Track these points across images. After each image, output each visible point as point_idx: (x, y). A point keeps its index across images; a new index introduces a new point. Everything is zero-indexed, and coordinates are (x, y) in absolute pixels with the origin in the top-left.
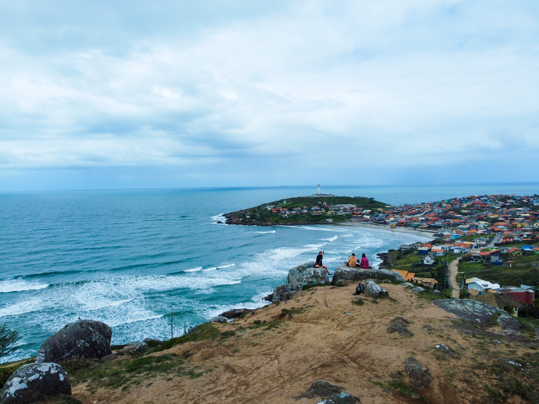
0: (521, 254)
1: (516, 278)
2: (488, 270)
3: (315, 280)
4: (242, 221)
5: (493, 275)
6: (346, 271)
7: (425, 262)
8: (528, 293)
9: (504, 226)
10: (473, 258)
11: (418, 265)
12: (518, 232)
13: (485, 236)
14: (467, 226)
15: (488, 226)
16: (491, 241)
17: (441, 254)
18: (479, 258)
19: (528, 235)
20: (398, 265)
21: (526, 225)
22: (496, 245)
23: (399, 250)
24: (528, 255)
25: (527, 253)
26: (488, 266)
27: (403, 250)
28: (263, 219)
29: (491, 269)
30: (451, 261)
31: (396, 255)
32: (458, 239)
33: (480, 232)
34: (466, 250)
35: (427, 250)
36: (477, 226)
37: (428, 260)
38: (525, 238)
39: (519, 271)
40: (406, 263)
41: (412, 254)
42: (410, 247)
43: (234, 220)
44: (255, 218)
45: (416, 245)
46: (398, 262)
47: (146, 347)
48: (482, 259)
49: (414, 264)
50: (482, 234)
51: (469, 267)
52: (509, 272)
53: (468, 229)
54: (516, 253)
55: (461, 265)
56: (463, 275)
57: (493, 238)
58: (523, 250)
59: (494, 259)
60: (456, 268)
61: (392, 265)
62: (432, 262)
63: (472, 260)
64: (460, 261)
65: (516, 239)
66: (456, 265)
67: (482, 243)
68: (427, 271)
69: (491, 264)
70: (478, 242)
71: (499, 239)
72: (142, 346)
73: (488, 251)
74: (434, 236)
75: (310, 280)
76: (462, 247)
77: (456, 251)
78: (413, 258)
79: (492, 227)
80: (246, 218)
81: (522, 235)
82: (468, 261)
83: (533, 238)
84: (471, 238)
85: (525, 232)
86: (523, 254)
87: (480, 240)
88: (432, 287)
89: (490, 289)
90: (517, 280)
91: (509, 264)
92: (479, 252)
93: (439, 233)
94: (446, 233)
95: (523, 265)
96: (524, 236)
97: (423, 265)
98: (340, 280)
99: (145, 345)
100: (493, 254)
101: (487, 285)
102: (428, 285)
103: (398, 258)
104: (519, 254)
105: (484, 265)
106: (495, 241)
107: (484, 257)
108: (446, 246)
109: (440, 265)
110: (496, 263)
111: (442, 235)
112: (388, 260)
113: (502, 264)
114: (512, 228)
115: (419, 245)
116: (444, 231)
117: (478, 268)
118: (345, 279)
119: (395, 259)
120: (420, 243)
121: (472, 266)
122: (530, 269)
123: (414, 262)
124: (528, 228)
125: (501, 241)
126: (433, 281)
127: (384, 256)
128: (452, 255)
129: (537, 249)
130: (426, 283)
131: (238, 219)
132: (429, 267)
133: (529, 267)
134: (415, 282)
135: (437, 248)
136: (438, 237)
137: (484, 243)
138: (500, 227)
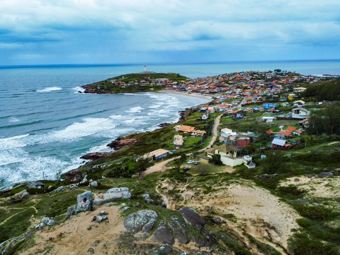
0: (253, 112)
1: (247, 127)
2: (234, 122)
3: (82, 209)
4: (95, 91)
5: (236, 125)
7: (203, 118)
8: (246, 140)
9: (249, 92)
10: (228, 114)
11: (199, 120)
12: (255, 97)
13: (238, 99)
14: (230, 92)
15: (241, 92)
16: (240, 102)
17: (213, 112)
18: (232, 114)
19: (260, 99)
20: (189, 119)
21: (260, 91)
22: (242, 105)
23: (191, 109)
24: (256, 112)
25: (256, 111)
26: (235, 120)
27: (193, 109)
28: (109, 90)
29: (236, 122)
30: (217, 116)
31: (189, 113)
32: (223, 101)
33: (236, 97)
34: (226, 109)
35: (205, 109)
36: (235, 93)
37: (205, 117)
38: (258, 100)
39: (249, 123)
40: (193, 118)
41: (197, 112)
42: (197, 107)
43: (89, 90)
44: (104, 89)
45: (200, 106)
46: (189, 117)
47: (28, 195)
48: (233, 115)
49: (197, 119)
50: (236, 98)
51: (225, 120)
52: (243, 123)
53: (231, 94)
54: (250, 111)
55: (222, 119)
56: (222, 125)
57: (242, 100)
58: (254, 109)
59: (238, 116)
60: (219, 121)
61: (186, 119)
63: (228, 115)
64: (222, 116)
65: (253, 101)
66: (220, 119)
67: (235, 104)
68: (203, 123)
69: (236, 118)
70: (234, 104)
71: (244, 102)
72: (25, 195)
73: (237, 109)
74: (213, 98)
75: (80, 209)
76: (224, 107)
77: (221, 110)
78: (197, 114)
79: (243, 93)
80: (97, 89)
81: (257, 99)
82: (226, 116)
83: (261, 101)
84: (231, 101)
85: (258, 96)
86: (254, 111)
87: (235, 102)
88: (203, 135)
89: (231, 136)
90: (247, 128)
91: (245, 118)
92: (232, 111)
94: (218, 97)
95: (252, 119)
96: (258, 99)
97: (201, 120)
98: (94, 206)
99: (27, 194)
100: (238, 112)
101: (230, 134)
102: (200, 135)
103: (190, 115)
104: (251, 112)
105: (233, 119)
106: (242, 103)
107: (234, 114)
108: (216, 106)
109: (210, 120)
110: (239, 118)
111: (215, 98)
112: (184, 115)
113: (242, 118)
114: (253, 94)
115: (202, 106)
116: (218, 96)
117: (230, 121)
119: (188, 115)
120: (202, 104)
121: (227, 120)
122: (255, 121)
123: (198, 117)
124: (261, 94)
125: (245, 103)
126: (203, 132)
127: (182, 113)
128: (218, 112)
129: (261, 108)
130: (199, 133)
131: (92, 90)
132: (204, 121)
133: (254, 120)
134: (193, 133)
135: (211, 108)
136: (214, 99)
137: (237, 104)
138: (247, 93)
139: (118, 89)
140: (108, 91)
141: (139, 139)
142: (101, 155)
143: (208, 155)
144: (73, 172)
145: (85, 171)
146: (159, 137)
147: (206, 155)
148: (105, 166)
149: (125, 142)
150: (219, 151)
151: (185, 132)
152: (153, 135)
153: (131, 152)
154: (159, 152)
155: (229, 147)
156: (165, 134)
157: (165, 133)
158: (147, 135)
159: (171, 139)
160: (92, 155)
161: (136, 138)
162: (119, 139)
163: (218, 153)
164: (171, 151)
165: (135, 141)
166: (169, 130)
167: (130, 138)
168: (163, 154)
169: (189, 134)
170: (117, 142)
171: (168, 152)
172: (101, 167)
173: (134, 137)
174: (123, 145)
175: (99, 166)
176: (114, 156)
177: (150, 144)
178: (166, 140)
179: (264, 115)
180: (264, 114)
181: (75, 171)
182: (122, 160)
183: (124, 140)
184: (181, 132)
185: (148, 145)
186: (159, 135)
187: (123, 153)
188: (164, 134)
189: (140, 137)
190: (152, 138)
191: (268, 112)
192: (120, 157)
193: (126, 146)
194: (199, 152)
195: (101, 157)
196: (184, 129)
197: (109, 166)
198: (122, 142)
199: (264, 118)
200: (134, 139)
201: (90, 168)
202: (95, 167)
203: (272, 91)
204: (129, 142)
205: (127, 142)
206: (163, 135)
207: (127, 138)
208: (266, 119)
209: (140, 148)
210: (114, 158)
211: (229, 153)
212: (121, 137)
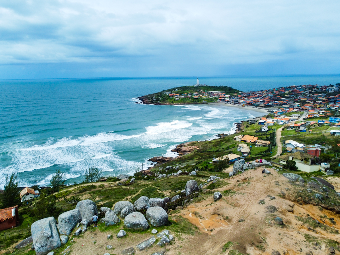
1: (313, 140)
2: (298, 135)
4: (151, 102)
5: (300, 138)
7: (263, 130)
8: (317, 150)
9: (310, 106)
11: (259, 131)
12: (317, 111)
13: (298, 113)
14: (288, 106)
15: (300, 106)
16: (301, 116)
17: (272, 125)
18: (294, 127)
19: (323, 113)
20: (247, 131)
21: (322, 105)
22: (304, 119)
23: (248, 122)
24: (321, 126)
26: (298, 132)
27: (250, 121)
29: (299, 134)
30: (278, 128)
31: (245, 125)
32: (282, 115)
33: (295, 110)
34: (287, 122)
35: (264, 122)
36: (293, 106)
37: (265, 128)
38: (321, 115)
39: (315, 136)
40: (251, 130)
41: (255, 124)
42: (254, 120)
43: (146, 101)
44: (159, 100)
45: (257, 118)
46: (247, 129)
48: (295, 128)
49: (256, 131)
50: (296, 112)
52: (309, 136)
53: (289, 108)
55: (283, 132)
56: (284, 138)
57: (302, 114)
58: (318, 123)
59: (302, 128)
60: (280, 133)
61: (243, 131)
62: (267, 130)
63: (290, 128)
64: (283, 129)
65: (316, 115)
67: (296, 117)
68: (264, 135)
69: (300, 131)
70: (294, 117)
73: (299, 123)
74: (269, 111)
75: (247, 167)
76: (284, 120)
77: (281, 123)
78: (256, 126)
79: (303, 107)
81: (319, 113)
82: (287, 129)
83: (325, 115)
85: (321, 111)
86: (318, 125)
87: (295, 115)
88: (267, 145)
89: (298, 147)
90: (313, 141)
91: (310, 131)
92: (293, 124)
93: (271, 110)
94: (275, 111)
95: (318, 132)
96: (320, 113)
97: (261, 131)
98: (254, 167)
100: (301, 125)
101: (297, 145)
102: (265, 145)
103: (247, 126)
104: (316, 125)
105: (296, 132)
106: (303, 117)
108: (275, 119)
109: (271, 132)
110: (303, 131)
111: (272, 112)
112: (241, 127)
113: (306, 131)
114: (314, 108)
115: (259, 118)
116: (274, 109)
117: (293, 133)
119: (245, 127)
121: (289, 132)
122: (321, 135)
123: (257, 129)
124: (323, 109)
125: (307, 116)
126: (268, 142)
127: (239, 125)
128: (278, 125)
129: (327, 121)
130: (264, 143)
131: (148, 101)
132: (265, 133)
133: (320, 133)
134: (258, 143)
135: (270, 121)
136: (270, 113)
137: (297, 117)
138: (307, 107)
139: (172, 100)
140: (163, 102)
141: (201, 147)
142: (166, 159)
143: (281, 162)
144: (145, 172)
145: (158, 171)
146: (220, 146)
147: (279, 162)
148: (178, 167)
149: (188, 149)
150: (293, 158)
151: (248, 142)
152: (214, 144)
153: (197, 157)
154: (231, 157)
155: (303, 155)
156: (226, 144)
157: (226, 142)
158: (208, 144)
159: (234, 147)
160: (158, 158)
161: (197, 146)
162: (181, 146)
163: (292, 159)
164: (242, 156)
165: (197, 149)
166: (230, 140)
167: (192, 146)
168: (236, 158)
169: (254, 143)
170: (179, 148)
171: (240, 157)
172: (174, 167)
173: (195, 145)
174: (185, 151)
175: (171, 167)
176: (180, 160)
177: (213, 151)
178: (229, 148)
179: (331, 129)
180: (331, 127)
181: (147, 171)
182: (194, 162)
183: (186, 147)
184: (243, 141)
185: (212, 152)
186: (220, 144)
187: (189, 158)
188: (224, 143)
189: (202, 145)
190: (214, 146)
191: (336, 126)
192: (187, 161)
193: (189, 152)
194: (272, 158)
195: (168, 160)
196: (246, 139)
197: (183, 166)
198: (184, 149)
199: (333, 131)
200: (196, 147)
201: (163, 169)
202: (168, 168)
203: (336, 105)
204: (191, 149)
205: (189, 149)
206: (224, 144)
207: (188, 145)
208: (334, 133)
209: (204, 154)
210: (182, 162)
211: (303, 160)
212: (182, 144)
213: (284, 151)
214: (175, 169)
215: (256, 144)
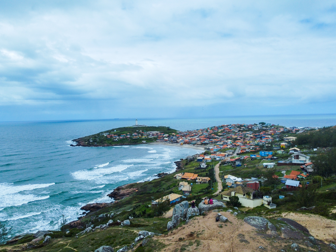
0: (250, 159)
1: (249, 174)
2: (234, 169)
3: (194, 214)
4: (87, 144)
5: (237, 172)
6: (205, 207)
7: (202, 167)
8: (256, 183)
9: (241, 143)
10: (226, 162)
11: (198, 169)
12: (248, 146)
13: (232, 149)
14: (222, 143)
15: (233, 143)
16: (234, 152)
17: (210, 161)
18: (230, 162)
19: (253, 148)
20: (186, 168)
21: (251, 142)
22: (238, 154)
23: (187, 159)
24: (254, 160)
25: (253, 159)
26: (234, 167)
27: (189, 159)
28: (101, 142)
29: (236, 169)
30: (215, 164)
31: (185, 163)
32: (218, 151)
33: (229, 147)
34: (223, 158)
35: (202, 158)
36: (227, 143)
37: (203, 165)
38: (251, 150)
39: (250, 169)
40: (191, 167)
41: (194, 161)
42: (193, 157)
43: (82, 143)
44: (96, 142)
45: (196, 156)
46: (187, 166)
47: (51, 239)
48: (231, 163)
49: (196, 168)
50: (230, 148)
51: (225, 168)
52: (245, 170)
53: (223, 145)
54: (248, 159)
55: (221, 167)
56: (223, 173)
57: (236, 150)
58: (251, 157)
59: (237, 163)
60: (218, 169)
61: (183, 169)
62: (205, 166)
63: (226, 164)
64: (220, 165)
65: (247, 150)
66: (218, 167)
67: (230, 153)
68: (203, 171)
69: (236, 166)
70: (228, 153)
71: (238, 151)
72: (48, 239)
73: (234, 158)
74: (205, 149)
75: (192, 214)
76: (220, 156)
77: (217, 159)
78: (195, 164)
79: (235, 143)
80: (90, 142)
81: (250, 148)
82: (224, 164)
83: (255, 150)
84: (225, 150)
85: (251, 146)
86: (251, 159)
87: (229, 151)
88: (208, 182)
89: (237, 181)
91: (245, 165)
92: (229, 159)
93: (207, 148)
94: (211, 148)
95: (252, 166)
97: (200, 168)
98: (203, 212)
100: (236, 160)
101: (235, 179)
102: (205, 181)
103: (186, 164)
104: (249, 159)
105: (233, 167)
106: (237, 152)
107: (232, 162)
108: (212, 156)
109: (210, 168)
110: (239, 166)
111: (209, 149)
112: (181, 165)
113: (241, 165)
114: (245, 144)
115: (197, 155)
116: (210, 147)
117: (230, 168)
118: (205, 211)
119: (185, 165)
120: (198, 154)
121: (226, 167)
122: (255, 168)
123: (196, 166)
124: (253, 144)
125: (240, 152)
126: (208, 179)
127: (177, 163)
128: (215, 161)
129: (258, 156)
130: (204, 180)
131: (84, 143)
132: (204, 169)
133: (255, 167)
134: (198, 179)
135: (207, 157)
136: (207, 150)
137: (231, 153)
138: (239, 143)
139: (110, 142)
140: (100, 144)
141: (140, 188)
142: (101, 205)
143: (224, 198)
144: (74, 224)
145: (90, 221)
146: (161, 186)
147: (222, 198)
148: (113, 214)
149: (126, 192)
150: (235, 193)
151: (188, 180)
152: (154, 184)
153: (135, 201)
154: (173, 197)
155: (244, 189)
156: (167, 183)
157: (166, 182)
158: (148, 185)
159: (175, 186)
160: (92, 205)
161: (136, 188)
162: (118, 189)
163: (235, 195)
164: (184, 196)
165: (136, 191)
166: (170, 179)
167: (130, 188)
168: (177, 199)
169: (194, 181)
170: (117, 192)
171: (181, 196)
172: (109, 215)
173: (134, 187)
174: (123, 195)
175: (106, 215)
176: (116, 206)
177: (153, 192)
178: (170, 187)
179: (263, 162)
180: (262, 161)
181: (77, 223)
182: (131, 207)
183: (124, 190)
184: (183, 179)
185: (151, 193)
186: (161, 184)
187: (126, 202)
188: (165, 182)
189: (141, 187)
190: (154, 187)
191: (266, 159)
192: (124, 206)
193: (127, 196)
194: (214, 195)
195: (103, 207)
196: (187, 177)
197: (118, 213)
198: (122, 192)
199: (265, 164)
200: (134, 189)
201: (95, 218)
202: (101, 216)
203: (263, 141)
204: (129, 192)
205: (127, 192)
206: (164, 184)
207: (127, 188)
208: (266, 165)
209: (143, 196)
210: (118, 207)
211: (246, 195)
212: (120, 187)
213: (225, 186)
214: (109, 216)
215: (197, 181)
